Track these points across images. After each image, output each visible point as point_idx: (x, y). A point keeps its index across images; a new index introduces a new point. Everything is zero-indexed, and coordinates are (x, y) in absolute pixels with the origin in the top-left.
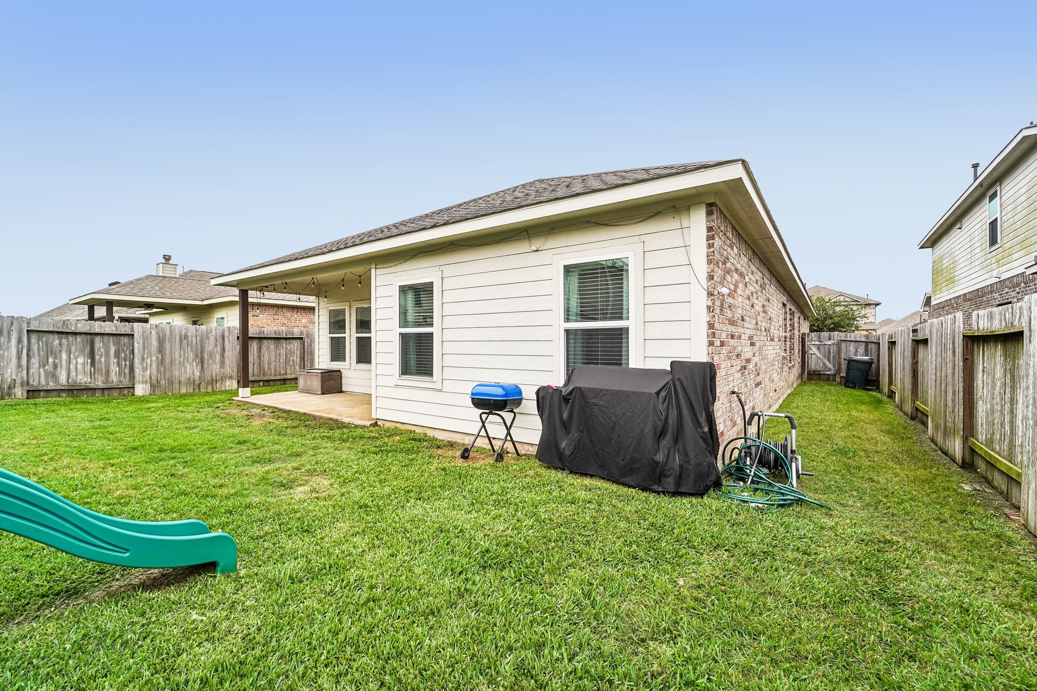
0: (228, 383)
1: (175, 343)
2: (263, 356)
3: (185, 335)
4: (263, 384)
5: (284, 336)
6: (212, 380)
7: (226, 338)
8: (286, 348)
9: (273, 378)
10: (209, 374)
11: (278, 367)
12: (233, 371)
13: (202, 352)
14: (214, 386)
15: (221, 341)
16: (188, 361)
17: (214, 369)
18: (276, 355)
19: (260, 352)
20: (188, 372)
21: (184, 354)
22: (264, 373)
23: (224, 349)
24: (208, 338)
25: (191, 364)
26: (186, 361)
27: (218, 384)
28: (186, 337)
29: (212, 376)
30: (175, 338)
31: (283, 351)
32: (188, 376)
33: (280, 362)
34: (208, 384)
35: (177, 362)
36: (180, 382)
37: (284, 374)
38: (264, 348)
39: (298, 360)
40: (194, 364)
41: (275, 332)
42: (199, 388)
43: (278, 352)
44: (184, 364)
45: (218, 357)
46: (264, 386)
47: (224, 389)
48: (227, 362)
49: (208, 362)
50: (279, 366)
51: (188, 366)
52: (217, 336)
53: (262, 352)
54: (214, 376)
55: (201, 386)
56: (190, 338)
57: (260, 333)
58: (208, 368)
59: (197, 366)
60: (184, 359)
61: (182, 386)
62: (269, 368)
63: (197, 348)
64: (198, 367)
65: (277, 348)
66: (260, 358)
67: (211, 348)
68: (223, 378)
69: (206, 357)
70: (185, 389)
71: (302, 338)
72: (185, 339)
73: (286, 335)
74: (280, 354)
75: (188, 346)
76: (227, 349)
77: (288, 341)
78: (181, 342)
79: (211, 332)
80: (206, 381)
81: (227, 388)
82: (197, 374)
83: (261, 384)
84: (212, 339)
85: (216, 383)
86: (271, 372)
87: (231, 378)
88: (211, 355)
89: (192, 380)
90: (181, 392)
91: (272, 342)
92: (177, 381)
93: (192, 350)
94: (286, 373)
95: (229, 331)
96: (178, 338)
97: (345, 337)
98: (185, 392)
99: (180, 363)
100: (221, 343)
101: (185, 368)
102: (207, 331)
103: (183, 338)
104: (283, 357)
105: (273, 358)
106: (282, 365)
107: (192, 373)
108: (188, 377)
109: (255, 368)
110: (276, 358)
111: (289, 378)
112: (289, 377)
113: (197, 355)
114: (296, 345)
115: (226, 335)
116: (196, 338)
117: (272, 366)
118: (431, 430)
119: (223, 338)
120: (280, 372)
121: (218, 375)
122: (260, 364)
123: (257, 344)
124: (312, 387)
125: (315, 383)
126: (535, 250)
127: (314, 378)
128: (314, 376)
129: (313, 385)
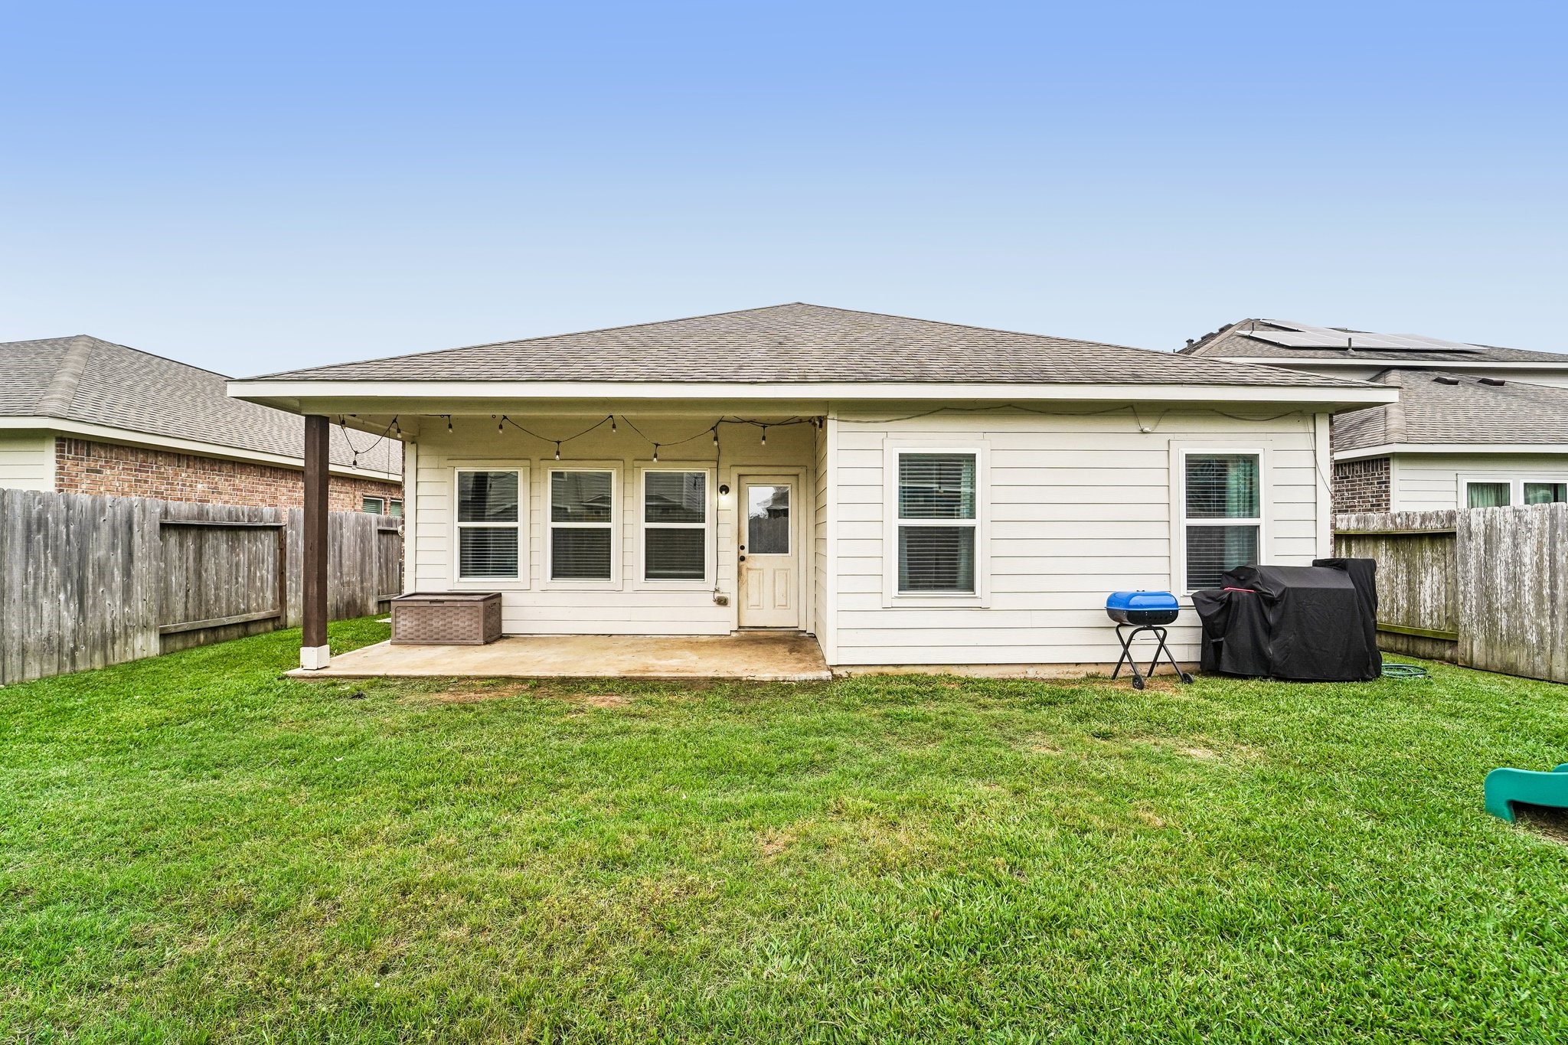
0: (139, 641)
1: (12, 540)
2: (206, 571)
3: (39, 519)
4: (206, 637)
5: (245, 522)
6: (104, 636)
7: (136, 528)
8: (249, 552)
9: (226, 621)
10: (98, 622)
11: (233, 594)
12: (150, 611)
13: (82, 565)
14: (109, 652)
15: (124, 535)
16: (45, 589)
17: (110, 608)
18: (231, 566)
19: (200, 560)
20: (46, 619)
21: (37, 569)
22: (208, 611)
23: (130, 554)
24: (96, 528)
25: (54, 598)
26: (40, 591)
27: (116, 647)
28: (42, 523)
29: (103, 626)
30: (13, 528)
31: (243, 558)
32: (46, 629)
33: (237, 583)
34: (94, 647)
35: (16, 595)
36: (24, 651)
37: (244, 612)
38: (208, 551)
39: (270, 577)
40: (62, 597)
41: (230, 512)
42: (73, 662)
43: (235, 559)
44: (35, 599)
45: (118, 577)
46: (208, 643)
47: (130, 658)
48: (138, 589)
49: (95, 591)
50: (237, 593)
51: (46, 605)
52: (118, 522)
53: (204, 562)
54: (109, 625)
55: (77, 654)
56: (51, 525)
57: (201, 514)
58: (94, 605)
59: (67, 601)
60: (36, 584)
61: (30, 659)
62: (217, 598)
63: (69, 554)
64: (72, 605)
65: (232, 549)
66: (199, 576)
67: (102, 553)
68: (130, 631)
69: (90, 577)
70: (37, 667)
71: (278, 528)
72: (39, 531)
73: (249, 521)
74: (237, 565)
75: (46, 546)
76: (137, 554)
77: (252, 534)
78: (28, 539)
79: (103, 510)
80: (90, 642)
81: (139, 655)
82: (69, 623)
83: (202, 637)
84: (105, 530)
85: (113, 643)
86: (221, 608)
87: (146, 627)
88: (102, 572)
89: (55, 643)
90: (27, 676)
91: (222, 536)
92: (16, 648)
93: (55, 559)
94: (248, 608)
95: (144, 511)
96: (20, 526)
97: (516, 529)
98: (38, 675)
99: (25, 596)
100: (126, 540)
101: (38, 608)
102: (93, 508)
103: (35, 527)
104: (243, 571)
105: (224, 575)
106: (242, 590)
107: (55, 622)
108: (45, 634)
109: (191, 600)
110: (230, 574)
111: (256, 618)
112: (255, 616)
113: (67, 574)
114: (268, 541)
115: (135, 520)
116: (67, 527)
117: (223, 594)
118: (961, 668)
119: (130, 528)
120: (237, 608)
121: (117, 623)
122: (200, 589)
123: (194, 543)
124: (449, 631)
125: (459, 623)
126: (1143, 432)
127: (456, 611)
128: (457, 608)
129: (451, 628)
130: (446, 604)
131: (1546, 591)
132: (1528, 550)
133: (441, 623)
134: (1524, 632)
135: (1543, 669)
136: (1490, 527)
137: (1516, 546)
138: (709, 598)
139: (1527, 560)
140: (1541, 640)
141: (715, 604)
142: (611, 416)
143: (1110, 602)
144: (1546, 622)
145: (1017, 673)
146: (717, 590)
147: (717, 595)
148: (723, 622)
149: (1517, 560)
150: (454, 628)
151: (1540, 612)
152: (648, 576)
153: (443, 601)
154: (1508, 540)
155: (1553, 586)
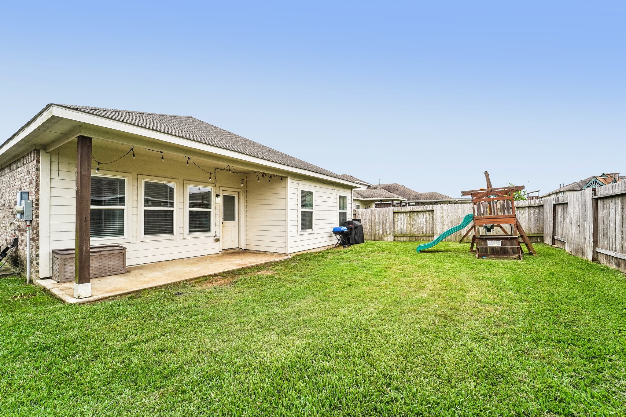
97: (124, 210)
124: (104, 268)
125: (112, 263)
126: (334, 190)
127: (110, 256)
128: (110, 254)
129: (106, 266)
130: (102, 253)
131: (371, 225)
132: (368, 217)
133: (99, 264)
134: (367, 233)
135: (370, 239)
136: (362, 213)
137: (366, 216)
138: (212, 239)
139: (368, 219)
140: (370, 234)
141: (214, 241)
142: (229, 166)
143: (334, 229)
144: (371, 230)
145: (317, 250)
146: (216, 236)
147: (215, 238)
148: (217, 248)
149: (366, 219)
150: (108, 266)
151: (370, 229)
152: (190, 232)
153: (100, 252)
154: (365, 215)
155: (372, 224)
